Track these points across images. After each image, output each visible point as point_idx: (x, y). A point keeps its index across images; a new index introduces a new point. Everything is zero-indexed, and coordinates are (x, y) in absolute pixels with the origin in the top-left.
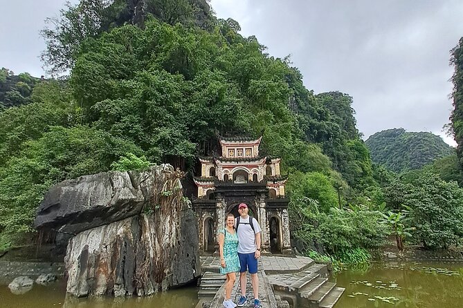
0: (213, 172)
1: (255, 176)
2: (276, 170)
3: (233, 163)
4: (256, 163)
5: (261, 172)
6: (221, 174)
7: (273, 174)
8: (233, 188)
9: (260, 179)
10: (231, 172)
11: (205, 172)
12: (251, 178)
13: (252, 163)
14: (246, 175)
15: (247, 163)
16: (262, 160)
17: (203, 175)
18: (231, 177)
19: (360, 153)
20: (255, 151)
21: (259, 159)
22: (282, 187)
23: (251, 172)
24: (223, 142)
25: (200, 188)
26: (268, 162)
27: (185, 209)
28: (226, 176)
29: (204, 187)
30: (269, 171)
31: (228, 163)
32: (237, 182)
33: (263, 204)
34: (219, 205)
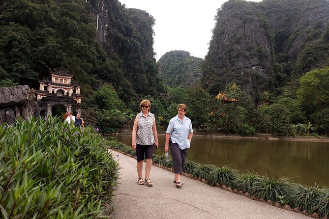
0: (46, 88)
1: (68, 93)
2: (78, 91)
3: (57, 86)
4: (69, 87)
5: (71, 92)
6: (50, 90)
7: (77, 93)
8: (57, 97)
9: (70, 95)
10: (56, 90)
11: (42, 88)
12: (65, 94)
13: (67, 87)
14: (63, 92)
15: (65, 87)
16: (72, 87)
17: (40, 89)
18: (56, 92)
19: (150, 68)
20: (69, 81)
21: (71, 86)
22: (80, 100)
23: (66, 91)
24: (53, 75)
25: (38, 96)
26: (75, 87)
27: (35, 106)
28: (53, 92)
29: (41, 95)
30: (75, 91)
31: (55, 86)
32: (59, 95)
33: (70, 106)
34: (49, 105)
